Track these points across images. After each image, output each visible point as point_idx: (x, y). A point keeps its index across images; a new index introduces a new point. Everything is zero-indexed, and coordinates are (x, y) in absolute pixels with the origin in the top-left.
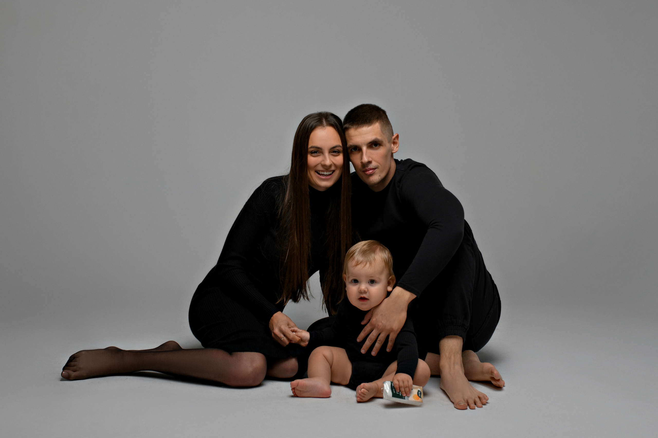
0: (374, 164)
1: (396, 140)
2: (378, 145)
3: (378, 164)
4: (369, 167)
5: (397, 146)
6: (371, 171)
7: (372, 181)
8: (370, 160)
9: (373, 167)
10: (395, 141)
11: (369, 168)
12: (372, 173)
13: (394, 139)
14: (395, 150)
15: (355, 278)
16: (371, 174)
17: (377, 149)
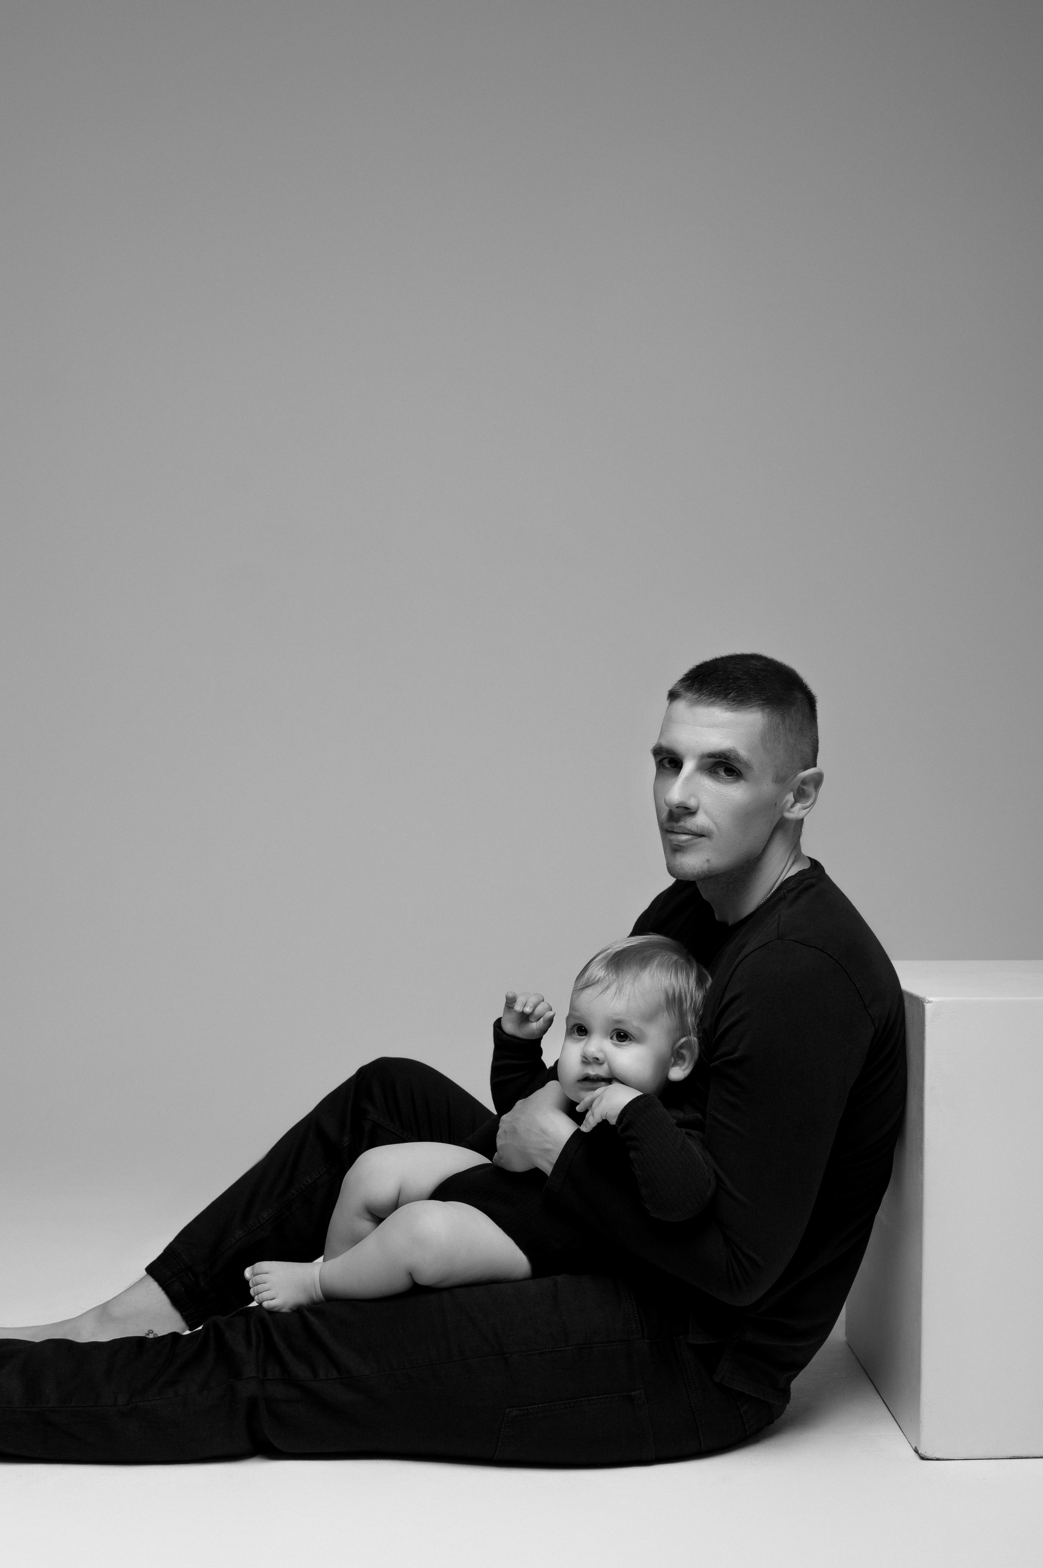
0: (700, 821)
1: (809, 789)
2: (735, 774)
3: (712, 827)
4: (682, 824)
5: (808, 804)
6: (684, 837)
7: (679, 867)
8: (692, 803)
9: (694, 829)
10: (805, 787)
11: (680, 827)
12: (685, 844)
13: (804, 782)
14: (793, 813)
15: (578, 1022)
16: (681, 844)
17: (726, 782)
